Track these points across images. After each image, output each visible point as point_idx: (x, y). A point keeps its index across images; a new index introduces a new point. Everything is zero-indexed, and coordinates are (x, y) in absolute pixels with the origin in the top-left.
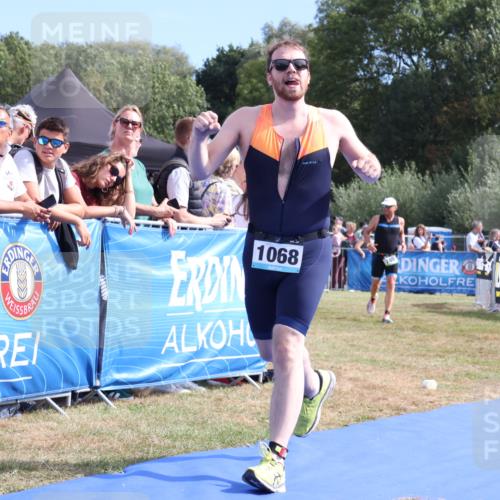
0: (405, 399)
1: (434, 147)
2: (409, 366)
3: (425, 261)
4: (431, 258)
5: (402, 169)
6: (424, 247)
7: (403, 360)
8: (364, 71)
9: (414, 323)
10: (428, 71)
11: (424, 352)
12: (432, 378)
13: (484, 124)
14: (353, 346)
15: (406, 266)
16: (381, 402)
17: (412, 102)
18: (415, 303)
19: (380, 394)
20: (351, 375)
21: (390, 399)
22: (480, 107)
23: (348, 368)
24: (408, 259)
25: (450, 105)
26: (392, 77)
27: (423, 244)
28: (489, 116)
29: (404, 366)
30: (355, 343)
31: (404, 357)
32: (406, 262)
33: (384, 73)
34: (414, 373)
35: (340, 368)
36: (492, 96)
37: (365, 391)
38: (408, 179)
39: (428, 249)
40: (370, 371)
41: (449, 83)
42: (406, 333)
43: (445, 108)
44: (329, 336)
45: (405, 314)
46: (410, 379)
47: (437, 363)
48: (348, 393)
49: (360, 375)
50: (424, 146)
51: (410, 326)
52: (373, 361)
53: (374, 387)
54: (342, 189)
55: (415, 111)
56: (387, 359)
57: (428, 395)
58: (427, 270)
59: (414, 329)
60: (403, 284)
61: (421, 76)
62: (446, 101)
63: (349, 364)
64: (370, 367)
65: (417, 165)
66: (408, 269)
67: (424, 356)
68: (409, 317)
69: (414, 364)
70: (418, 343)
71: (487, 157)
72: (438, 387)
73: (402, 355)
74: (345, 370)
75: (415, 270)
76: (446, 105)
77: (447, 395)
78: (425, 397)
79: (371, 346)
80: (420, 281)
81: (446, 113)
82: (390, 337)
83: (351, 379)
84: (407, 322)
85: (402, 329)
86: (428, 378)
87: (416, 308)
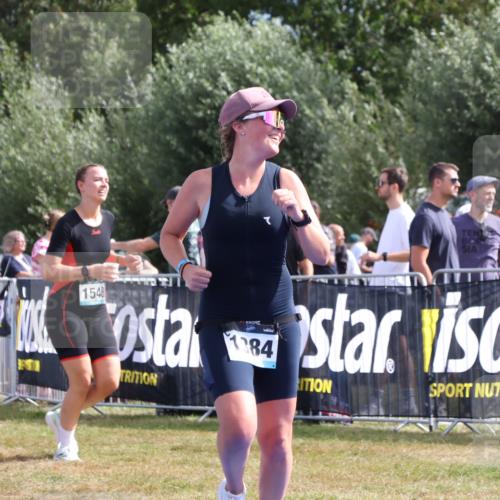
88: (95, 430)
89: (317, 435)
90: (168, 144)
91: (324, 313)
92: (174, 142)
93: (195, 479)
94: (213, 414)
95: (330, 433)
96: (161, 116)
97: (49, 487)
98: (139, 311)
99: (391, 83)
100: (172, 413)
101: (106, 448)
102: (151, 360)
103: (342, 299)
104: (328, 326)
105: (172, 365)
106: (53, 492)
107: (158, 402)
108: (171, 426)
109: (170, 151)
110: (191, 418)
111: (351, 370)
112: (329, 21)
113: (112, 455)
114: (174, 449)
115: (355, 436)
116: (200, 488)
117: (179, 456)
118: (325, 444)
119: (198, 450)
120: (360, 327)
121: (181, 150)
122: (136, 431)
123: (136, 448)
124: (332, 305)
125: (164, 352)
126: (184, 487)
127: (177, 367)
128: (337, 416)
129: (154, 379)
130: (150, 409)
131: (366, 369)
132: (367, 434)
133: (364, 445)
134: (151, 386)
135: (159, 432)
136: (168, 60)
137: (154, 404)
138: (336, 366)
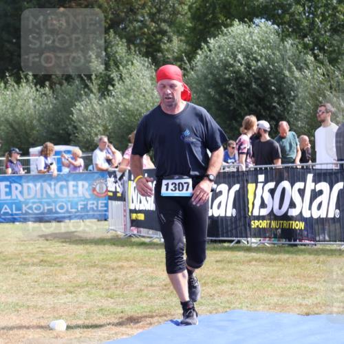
3: (50, 185)
4: (57, 182)
5: (18, 81)
7: (28, 300)
11: (51, 290)
12: (61, 317)
15: (29, 193)
24: (31, 184)
25: (67, 5)
28: (111, 16)
29: (28, 307)
31: (30, 297)
34: (40, 314)
38: (26, 93)
42: (32, 268)
45: (30, 248)
47: (66, 300)
51: (36, 261)
57: (56, 337)
58: (53, 195)
59: (41, 263)
60: (27, 213)
62: (62, 1)
66: (31, 196)
67: (52, 293)
68: (35, 251)
69: (40, 304)
70: (45, 279)
71: (112, 63)
73: (27, 294)
75: (39, 195)
76: (62, 5)
77: (78, 336)
78: (53, 340)
80: (46, 208)
82: (13, 275)
84: (32, 256)
85: (27, 265)
86: (56, 318)
89: (296, 253)
90: (209, 93)
91: (299, 185)
93: (230, 278)
94: (239, 242)
95: (303, 251)
97: (149, 283)
99: (334, 56)
100: (215, 241)
103: (310, 177)
104: (302, 192)
105: (216, 215)
106: (152, 286)
108: (215, 249)
110: (226, 245)
111: (315, 216)
112: (298, 23)
114: (217, 261)
115: (317, 252)
116: (232, 283)
117: (220, 265)
118: (301, 258)
119: (230, 262)
120: (321, 192)
121: (217, 96)
124: (304, 180)
125: (212, 208)
126: (223, 282)
128: (307, 242)
131: (324, 216)
132: (324, 252)
133: (322, 258)
136: (208, 47)
138: (306, 214)
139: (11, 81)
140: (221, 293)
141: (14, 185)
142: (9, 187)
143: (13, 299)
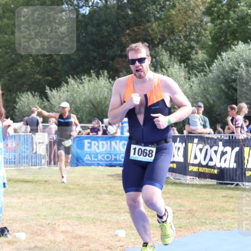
0: (103, 245)
1: (120, 59)
2: (105, 221)
3: (116, 143)
4: (120, 141)
5: (98, 76)
6: (115, 133)
7: (101, 216)
8: (68, 4)
9: (109, 189)
10: (114, 4)
11: (116, 210)
12: (122, 228)
13: (156, 42)
14: (64, 207)
15: (103, 147)
16: (85, 247)
17: (104, 27)
18: (109, 174)
19: (84, 242)
20: (63, 228)
21: (91, 245)
22: (153, 30)
23: (61, 224)
24: (104, 142)
25: (131, 29)
26: (88, 9)
27: (114, 131)
28: (159, 37)
29: (101, 220)
30: (66, 205)
31: (102, 214)
32: (103, 144)
33: (83, 6)
34: (109, 225)
35: (55, 224)
36: (161, 22)
37: (73, 241)
38: (103, 84)
39: (119, 134)
40: (77, 225)
41: (130, 13)
42: (104, 196)
43: (128, 31)
44: (47, 200)
45: (102, 182)
46: (106, 230)
47: (126, 218)
48: (60, 243)
49: (70, 229)
50: (113, 59)
51: (106, 191)
52: (79, 218)
53: (80, 237)
54: (54, 92)
55: (106, 34)
56: (90, 216)
57: (119, 241)
58: (117, 150)
59: (109, 193)
60: (101, 160)
61: (110, 8)
62: (128, 26)
63: (62, 221)
64: (77, 223)
65: (108, 73)
66: (104, 149)
67: (116, 212)
68: (106, 185)
69: (109, 219)
70: (112, 203)
71: (159, 66)
72: (126, 235)
73: (100, 212)
74: (59, 225)
75: (109, 150)
76: (128, 29)
77: (133, 240)
78: (117, 243)
79: (77, 207)
80: (113, 157)
81: (129, 35)
82: (92, 200)
83: (62, 232)
84: (104, 188)
85: (101, 194)
86: (119, 229)
87: (110, 178)
88: (194, 189)
90: (221, 88)
92: (223, 87)
93: (231, 208)
94: (237, 185)
96: (219, 77)
97: (179, 209)
98: (211, 147)
100: (222, 184)
101: (199, 196)
102: (215, 165)
105: (223, 167)
106: (180, 210)
107: (217, 180)
108: (221, 188)
109: (221, 90)
110: (229, 186)
113: (201, 198)
114: (223, 197)
116: (233, 211)
117: (226, 199)
119: (232, 197)
121: (226, 90)
122: (209, 190)
123: (209, 196)
125: (220, 162)
126: (227, 210)
127: (225, 168)
129: (216, 171)
130: (214, 182)
134: (214, 174)
135: (218, 190)
136: (221, 58)
137: (215, 181)
139: (94, 75)
140: (226, 217)
141: (93, 142)
142: (90, 143)
143: (92, 215)
